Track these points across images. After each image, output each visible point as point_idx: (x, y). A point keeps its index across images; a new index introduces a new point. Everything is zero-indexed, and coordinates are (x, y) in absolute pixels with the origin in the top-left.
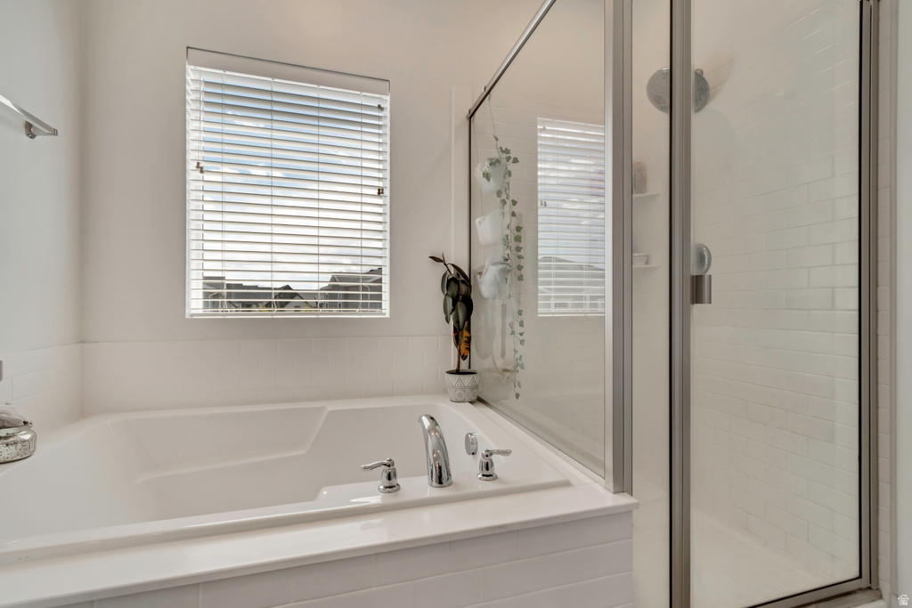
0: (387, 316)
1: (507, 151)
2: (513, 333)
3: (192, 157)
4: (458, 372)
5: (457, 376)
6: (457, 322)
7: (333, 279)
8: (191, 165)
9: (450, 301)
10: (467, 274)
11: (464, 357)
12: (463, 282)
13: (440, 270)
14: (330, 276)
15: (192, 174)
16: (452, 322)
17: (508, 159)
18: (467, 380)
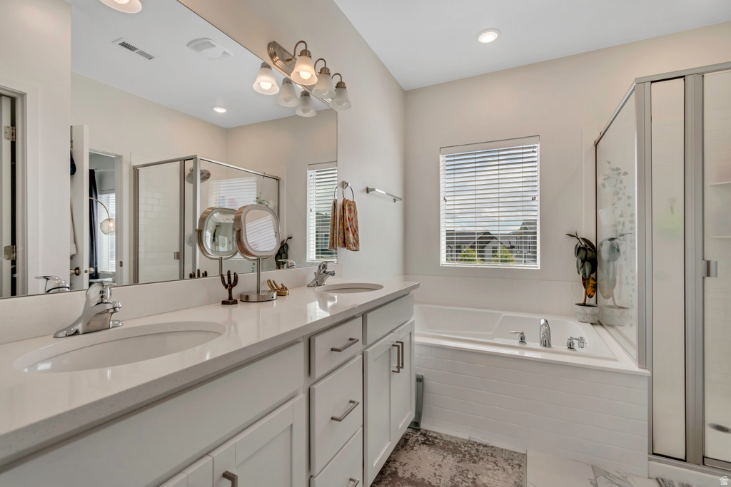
0: (539, 268)
1: (618, 169)
2: (628, 284)
3: (442, 195)
4: (584, 305)
5: (584, 307)
6: (585, 274)
7: (524, 224)
8: (442, 199)
9: (580, 261)
10: (595, 245)
11: (590, 296)
12: (589, 249)
13: (575, 241)
14: (521, 222)
15: (442, 202)
16: (581, 274)
17: (619, 174)
18: (588, 310)
